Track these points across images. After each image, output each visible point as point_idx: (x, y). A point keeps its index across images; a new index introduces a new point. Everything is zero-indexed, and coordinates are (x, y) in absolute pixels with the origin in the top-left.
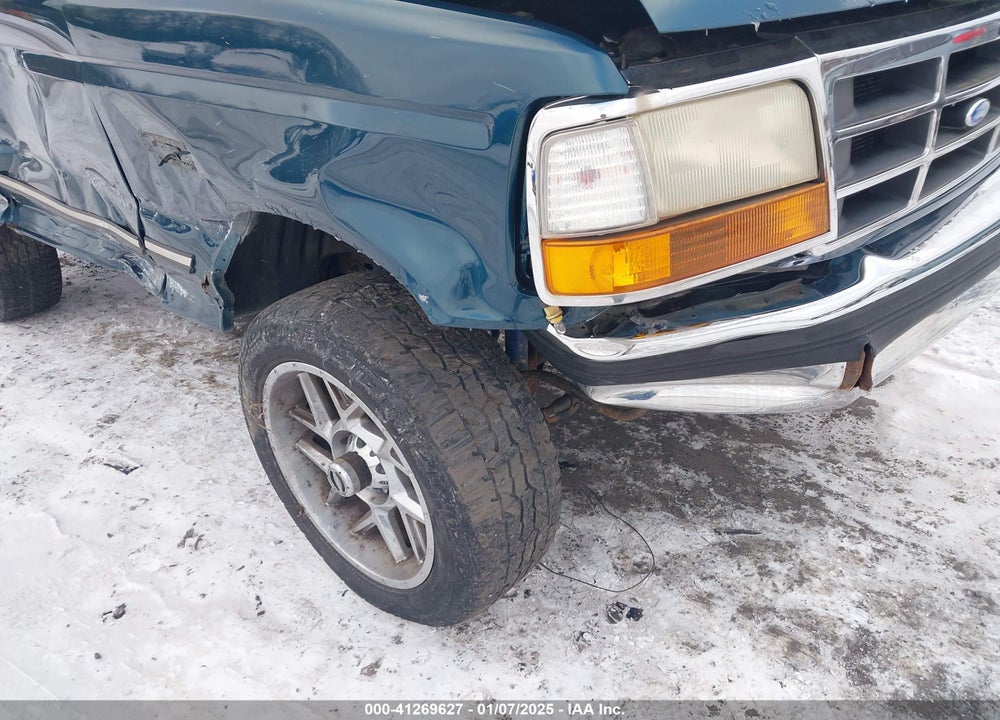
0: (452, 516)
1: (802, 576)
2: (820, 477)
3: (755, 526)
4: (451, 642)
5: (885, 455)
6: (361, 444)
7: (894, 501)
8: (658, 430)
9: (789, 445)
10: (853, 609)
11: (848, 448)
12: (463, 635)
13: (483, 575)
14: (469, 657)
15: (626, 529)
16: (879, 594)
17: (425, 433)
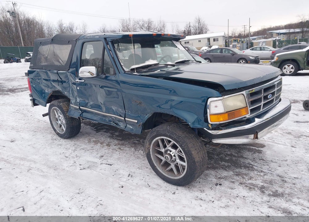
0: (192, 160)
1: (251, 178)
2: (252, 163)
3: (241, 171)
4: (187, 189)
5: (265, 160)
6: (171, 151)
7: (267, 167)
8: (219, 156)
9: (245, 158)
10: (260, 183)
11: (257, 158)
12: (189, 188)
13: (197, 171)
14: (191, 191)
15: (216, 172)
16: (265, 180)
17: (187, 146)
